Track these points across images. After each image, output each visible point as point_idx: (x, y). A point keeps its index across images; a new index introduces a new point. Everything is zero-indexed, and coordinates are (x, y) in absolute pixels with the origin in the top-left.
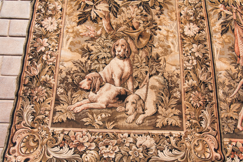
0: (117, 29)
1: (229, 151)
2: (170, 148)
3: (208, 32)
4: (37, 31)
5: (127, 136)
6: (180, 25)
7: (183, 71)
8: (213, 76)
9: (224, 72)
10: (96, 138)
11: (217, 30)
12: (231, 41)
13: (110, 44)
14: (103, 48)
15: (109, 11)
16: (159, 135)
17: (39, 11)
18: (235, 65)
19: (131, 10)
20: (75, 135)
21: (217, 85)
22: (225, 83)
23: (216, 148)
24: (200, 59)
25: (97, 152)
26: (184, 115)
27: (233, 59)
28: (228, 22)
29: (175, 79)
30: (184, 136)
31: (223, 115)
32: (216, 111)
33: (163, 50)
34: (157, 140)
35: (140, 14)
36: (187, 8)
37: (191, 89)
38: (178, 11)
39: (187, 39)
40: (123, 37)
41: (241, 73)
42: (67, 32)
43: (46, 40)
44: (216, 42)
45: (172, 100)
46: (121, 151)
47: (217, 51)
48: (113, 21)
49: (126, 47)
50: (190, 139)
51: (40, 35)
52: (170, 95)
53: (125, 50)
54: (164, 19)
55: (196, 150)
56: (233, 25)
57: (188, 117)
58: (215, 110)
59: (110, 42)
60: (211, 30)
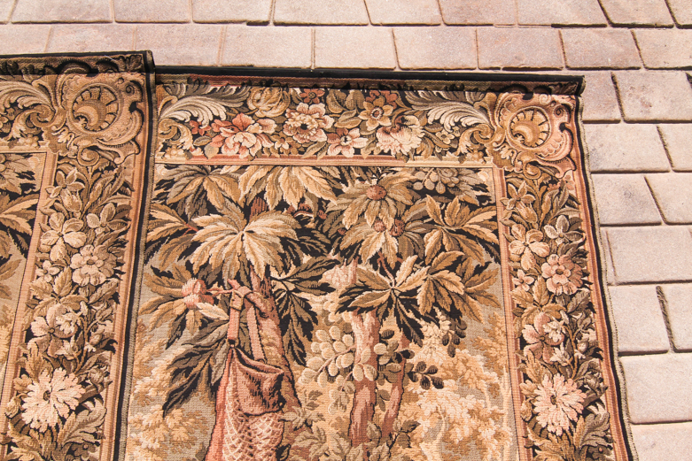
3: (114, 405)
6: (18, 379)
11: (152, 393)
12: (197, 433)
28: (202, 352)
36: (59, 305)
38: (21, 322)
39: (27, 440)
44: (138, 443)
56: (220, 366)
60: (126, 394)
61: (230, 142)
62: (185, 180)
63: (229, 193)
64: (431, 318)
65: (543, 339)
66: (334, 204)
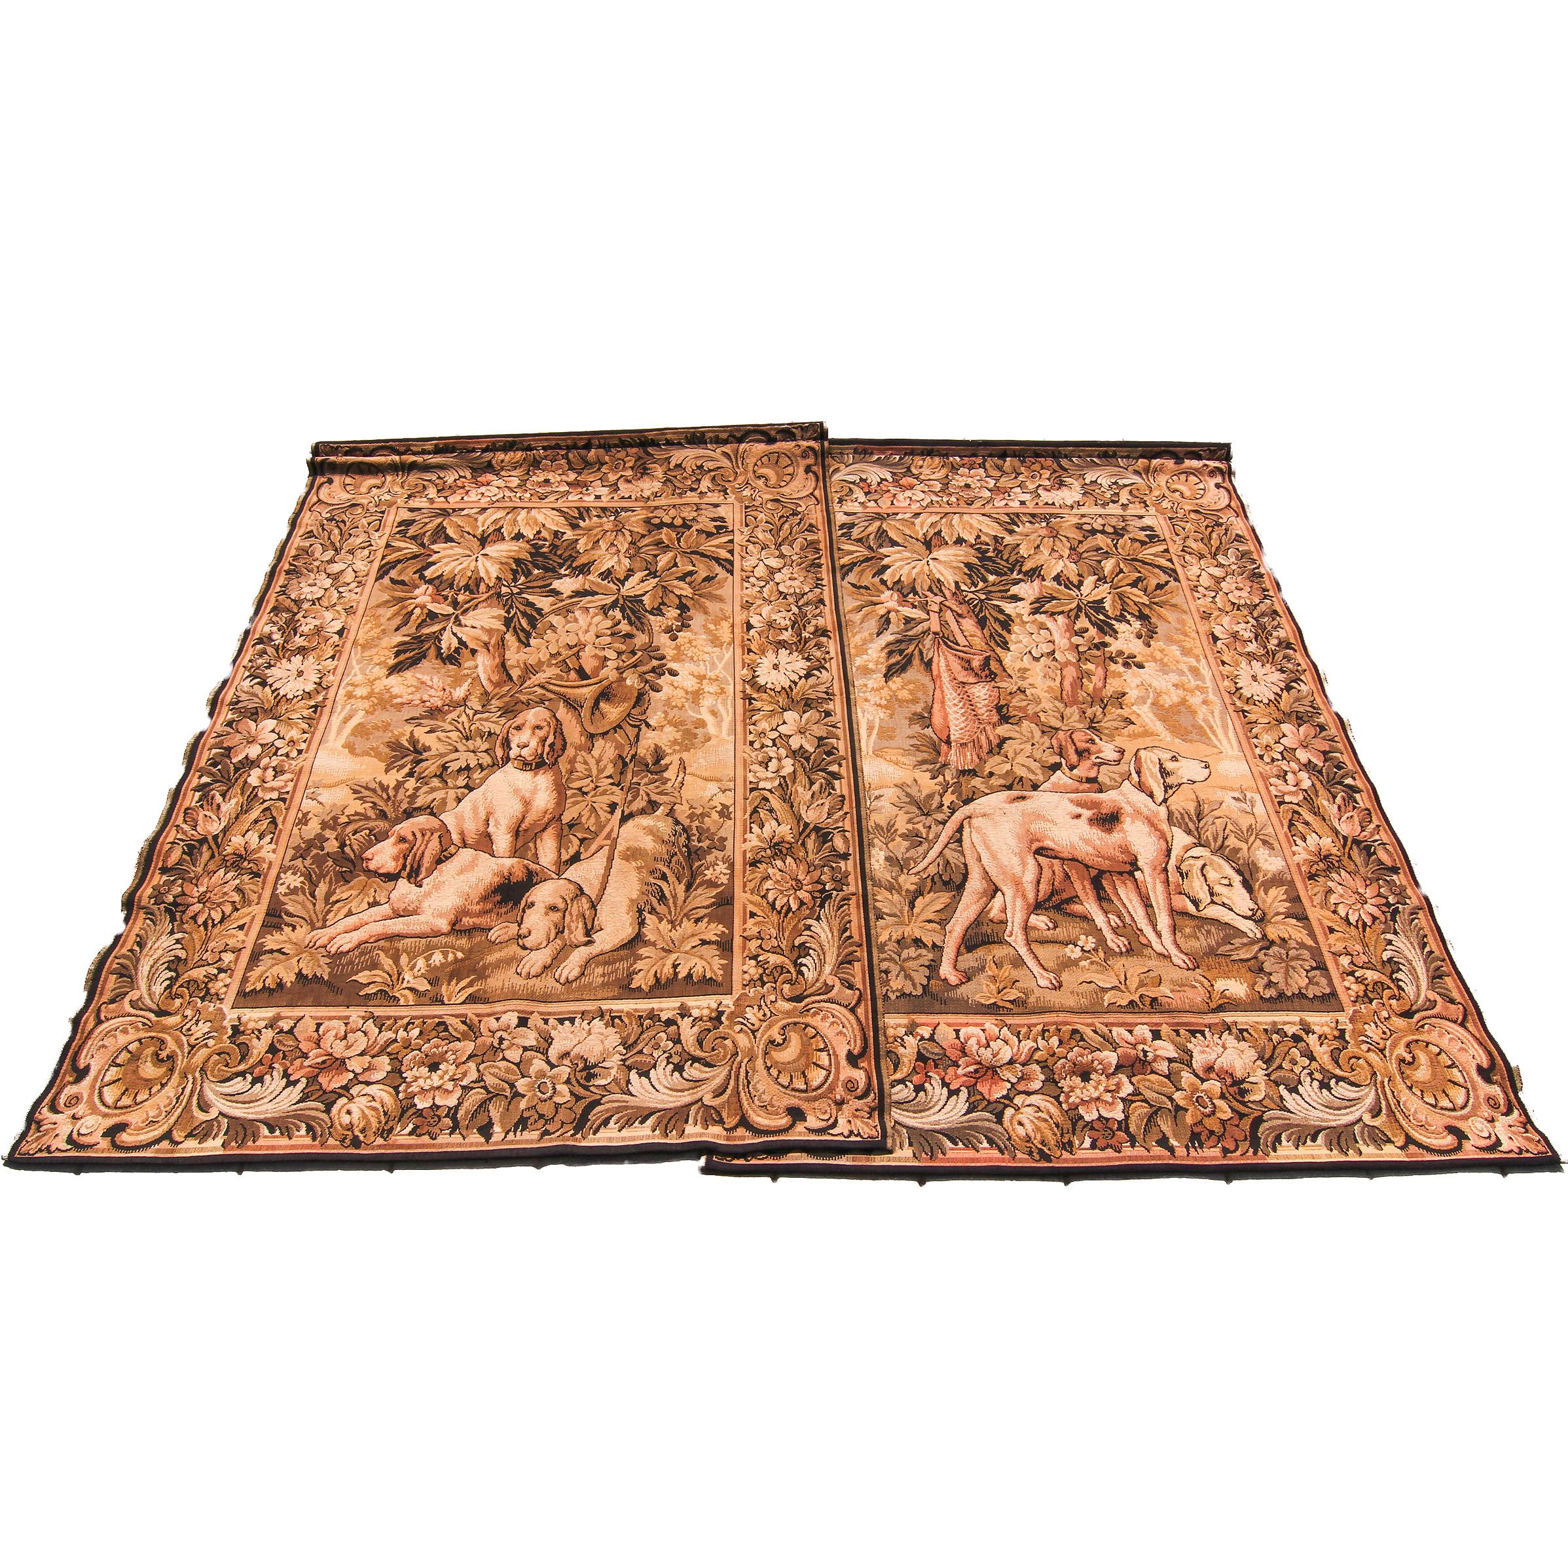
0: (523, 679)
1: (905, 1060)
2: (676, 1059)
3: (839, 673)
4: (244, 697)
5: (515, 1021)
6: (746, 656)
7: (745, 795)
8: (851, 808)
9: (890, 793)
10: (395, 1041)
11: (871, 666)
12: (920, 695)
13: (492, 726)
14: (467, 739)
15: (504, 629)
16: (640, 1017)
17: (265, 639)
18: (931, 767)
19: (581, 622)
20: (317, 1030)
21: (865, 834)
22: (896, 827)
23: (856, 1052)
24: (806, 755)
25: (391, 1090)
26: (737, 941)
27: (924, 748)
28: (911, 640)
29: (715, 822)
30: (732, 1013)
31: (885, 932)
32: (859, 919)
33: (678, 736)
34: (629, 1035)
35: (609, 632)
36: (771, 607)
37: (769, 851)
38: (740, 617)
39: (765, 696)
40: (541, 702)
41: (952, 793)
42: (350, 696)
43: (270, 724)
44: (866, 700)
45: (700, 891)
46: (483, 1080)
47: (870, 729)
48: (515, 655)
49: (548, 732)
50: (753, 1020)
51: (254, 711)
52: (693, 876)
53: (543, 740)
54: (690, 642)
55: (771, 1058)
56: (929, 649)
57: (753, 945)
58: (854, 917)
59: (494, 719)
60: (849, 666)
61: (901, 496)
62: (866, 524)
63: (908, 532)
64: (1121, 618)
65: (1235, 636)
66: (1009, 539)
